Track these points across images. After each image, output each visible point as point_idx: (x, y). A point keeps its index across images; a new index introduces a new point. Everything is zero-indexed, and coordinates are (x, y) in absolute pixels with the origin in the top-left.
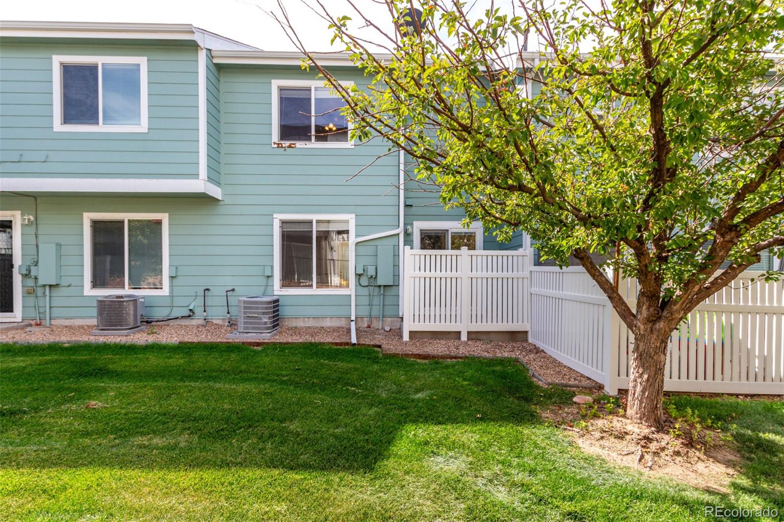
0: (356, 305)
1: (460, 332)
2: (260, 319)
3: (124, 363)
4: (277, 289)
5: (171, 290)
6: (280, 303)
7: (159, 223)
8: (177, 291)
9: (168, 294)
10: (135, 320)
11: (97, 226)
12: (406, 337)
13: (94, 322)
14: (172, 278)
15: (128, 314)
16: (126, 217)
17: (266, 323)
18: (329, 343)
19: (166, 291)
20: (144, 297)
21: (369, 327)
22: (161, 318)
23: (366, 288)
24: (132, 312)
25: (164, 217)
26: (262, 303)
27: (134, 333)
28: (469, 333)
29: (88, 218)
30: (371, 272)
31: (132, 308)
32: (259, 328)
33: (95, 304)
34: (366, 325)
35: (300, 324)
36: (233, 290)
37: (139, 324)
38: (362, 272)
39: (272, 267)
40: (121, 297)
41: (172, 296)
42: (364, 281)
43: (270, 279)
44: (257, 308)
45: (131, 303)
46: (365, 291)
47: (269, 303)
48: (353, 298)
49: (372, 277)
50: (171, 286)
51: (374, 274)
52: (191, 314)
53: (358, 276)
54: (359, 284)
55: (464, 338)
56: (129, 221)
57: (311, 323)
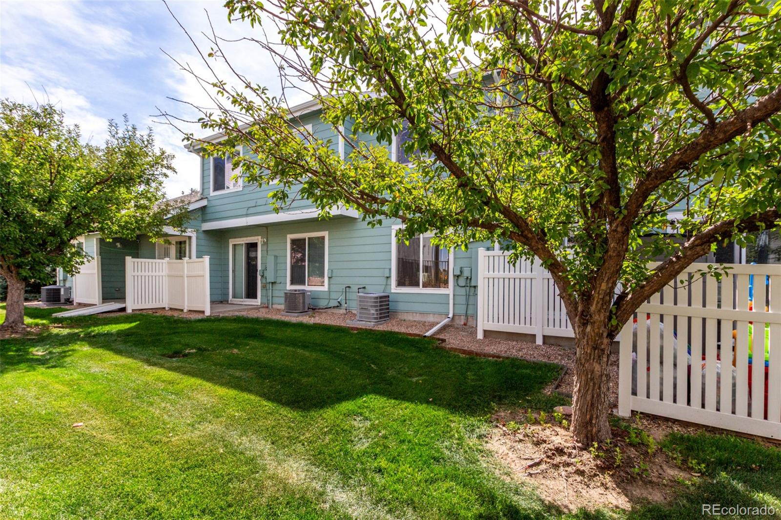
0: (454, 304)
1: (535, 335)
2: (369, 310)
3: (270, 332)
4: (394, 288)
5: (329, 288)
6: (390, 299)
7: (323, 238)
8: (333, 288)
9: (327, 290)
10: (304, 306)
11: (293, 242)
12: (480, 336)
13: (282, 307)
14: (330, 278)
15: (299, 302)
16: (306, 235)
17: (373, 314)
18: (404, 333)
19: (325, 288)
20: (310, 291)
21: (465, 324)
22: (321, 307)
23: (464, 288)
24: (301, 301)
25: (325, 234)
26: (371, 298)
27: (302, 316)
28: (544, 337)
29: (290, 237)
30: (466, 273)
31: (301, 298)
32: (369, 318)
33: (283, 295)
34: (462, 323)
35: (409, 317)
36: (364, 288)
37: (306, 310)
38: (459, 273)
39: (390, 269)
40: (296, 291)
41: (329, 291)
42: (462, 282)
43: (389, 279)
44: (367, 302)
45: (301, 295)
46: (463, 291)
47: (377, 298)
48: (451, 297)
49: (467, 278)
50: (329, 284)
51: (469, 275)
52: (339, 306)
53: (457, 277)
54: (456, 284)
55: (539, 341)
56: (309, 238)
57: (418, 318)
